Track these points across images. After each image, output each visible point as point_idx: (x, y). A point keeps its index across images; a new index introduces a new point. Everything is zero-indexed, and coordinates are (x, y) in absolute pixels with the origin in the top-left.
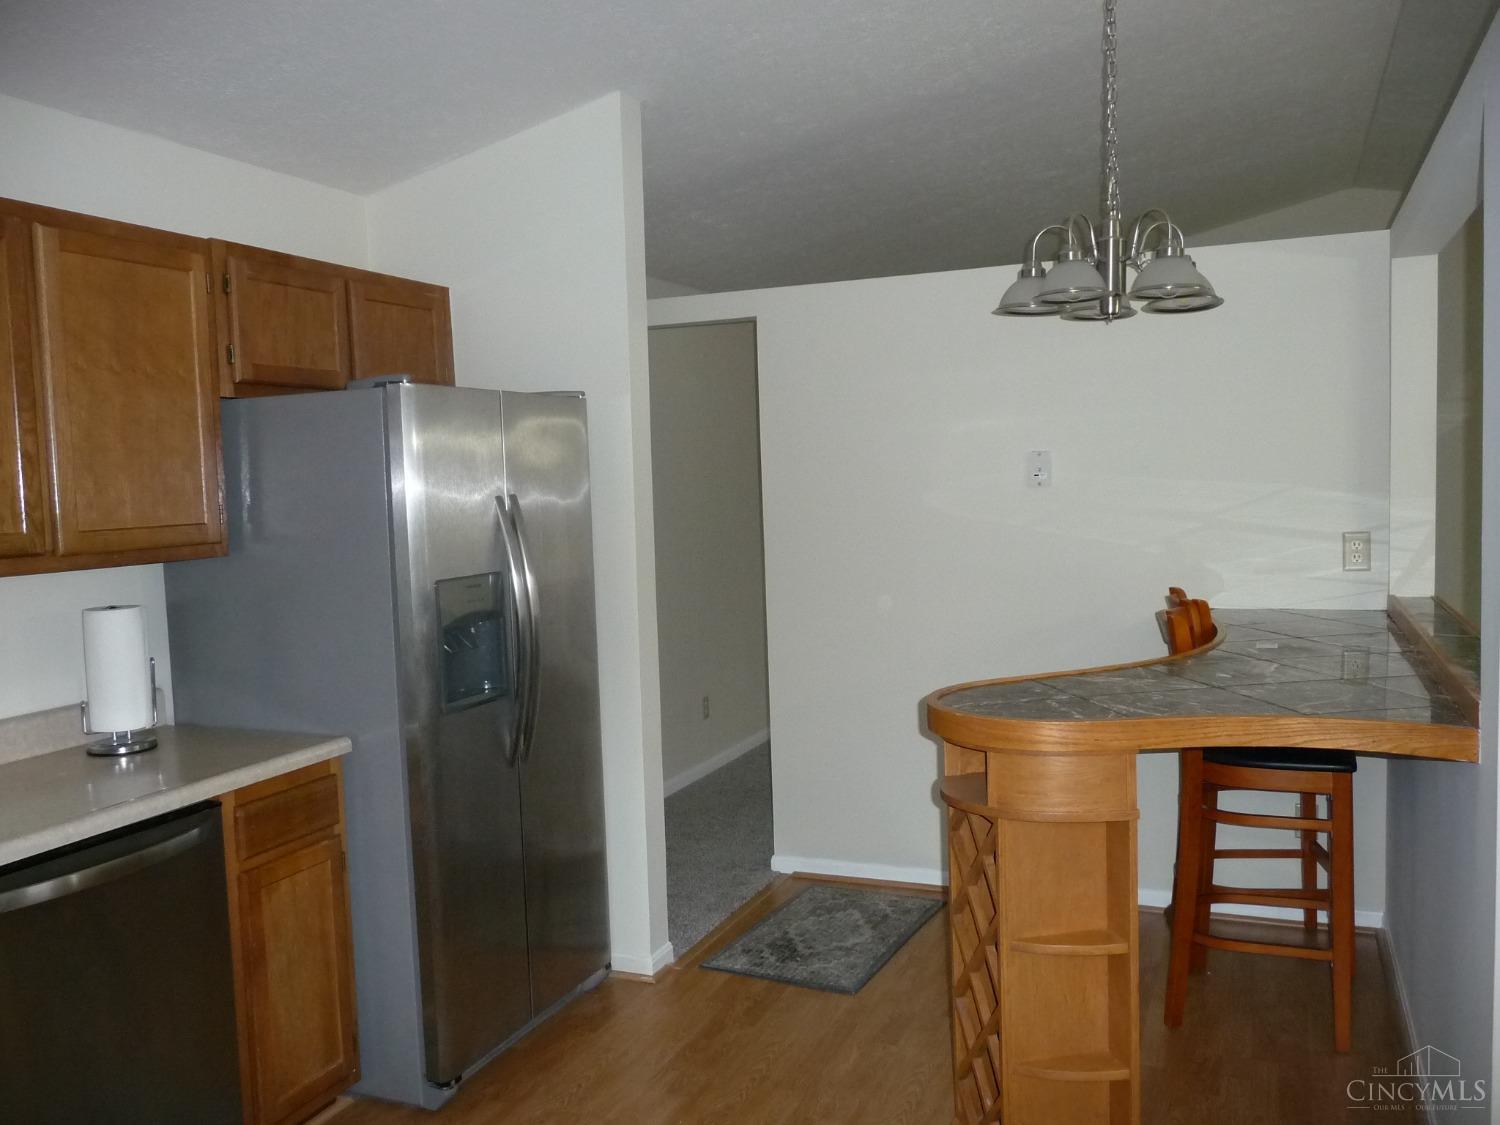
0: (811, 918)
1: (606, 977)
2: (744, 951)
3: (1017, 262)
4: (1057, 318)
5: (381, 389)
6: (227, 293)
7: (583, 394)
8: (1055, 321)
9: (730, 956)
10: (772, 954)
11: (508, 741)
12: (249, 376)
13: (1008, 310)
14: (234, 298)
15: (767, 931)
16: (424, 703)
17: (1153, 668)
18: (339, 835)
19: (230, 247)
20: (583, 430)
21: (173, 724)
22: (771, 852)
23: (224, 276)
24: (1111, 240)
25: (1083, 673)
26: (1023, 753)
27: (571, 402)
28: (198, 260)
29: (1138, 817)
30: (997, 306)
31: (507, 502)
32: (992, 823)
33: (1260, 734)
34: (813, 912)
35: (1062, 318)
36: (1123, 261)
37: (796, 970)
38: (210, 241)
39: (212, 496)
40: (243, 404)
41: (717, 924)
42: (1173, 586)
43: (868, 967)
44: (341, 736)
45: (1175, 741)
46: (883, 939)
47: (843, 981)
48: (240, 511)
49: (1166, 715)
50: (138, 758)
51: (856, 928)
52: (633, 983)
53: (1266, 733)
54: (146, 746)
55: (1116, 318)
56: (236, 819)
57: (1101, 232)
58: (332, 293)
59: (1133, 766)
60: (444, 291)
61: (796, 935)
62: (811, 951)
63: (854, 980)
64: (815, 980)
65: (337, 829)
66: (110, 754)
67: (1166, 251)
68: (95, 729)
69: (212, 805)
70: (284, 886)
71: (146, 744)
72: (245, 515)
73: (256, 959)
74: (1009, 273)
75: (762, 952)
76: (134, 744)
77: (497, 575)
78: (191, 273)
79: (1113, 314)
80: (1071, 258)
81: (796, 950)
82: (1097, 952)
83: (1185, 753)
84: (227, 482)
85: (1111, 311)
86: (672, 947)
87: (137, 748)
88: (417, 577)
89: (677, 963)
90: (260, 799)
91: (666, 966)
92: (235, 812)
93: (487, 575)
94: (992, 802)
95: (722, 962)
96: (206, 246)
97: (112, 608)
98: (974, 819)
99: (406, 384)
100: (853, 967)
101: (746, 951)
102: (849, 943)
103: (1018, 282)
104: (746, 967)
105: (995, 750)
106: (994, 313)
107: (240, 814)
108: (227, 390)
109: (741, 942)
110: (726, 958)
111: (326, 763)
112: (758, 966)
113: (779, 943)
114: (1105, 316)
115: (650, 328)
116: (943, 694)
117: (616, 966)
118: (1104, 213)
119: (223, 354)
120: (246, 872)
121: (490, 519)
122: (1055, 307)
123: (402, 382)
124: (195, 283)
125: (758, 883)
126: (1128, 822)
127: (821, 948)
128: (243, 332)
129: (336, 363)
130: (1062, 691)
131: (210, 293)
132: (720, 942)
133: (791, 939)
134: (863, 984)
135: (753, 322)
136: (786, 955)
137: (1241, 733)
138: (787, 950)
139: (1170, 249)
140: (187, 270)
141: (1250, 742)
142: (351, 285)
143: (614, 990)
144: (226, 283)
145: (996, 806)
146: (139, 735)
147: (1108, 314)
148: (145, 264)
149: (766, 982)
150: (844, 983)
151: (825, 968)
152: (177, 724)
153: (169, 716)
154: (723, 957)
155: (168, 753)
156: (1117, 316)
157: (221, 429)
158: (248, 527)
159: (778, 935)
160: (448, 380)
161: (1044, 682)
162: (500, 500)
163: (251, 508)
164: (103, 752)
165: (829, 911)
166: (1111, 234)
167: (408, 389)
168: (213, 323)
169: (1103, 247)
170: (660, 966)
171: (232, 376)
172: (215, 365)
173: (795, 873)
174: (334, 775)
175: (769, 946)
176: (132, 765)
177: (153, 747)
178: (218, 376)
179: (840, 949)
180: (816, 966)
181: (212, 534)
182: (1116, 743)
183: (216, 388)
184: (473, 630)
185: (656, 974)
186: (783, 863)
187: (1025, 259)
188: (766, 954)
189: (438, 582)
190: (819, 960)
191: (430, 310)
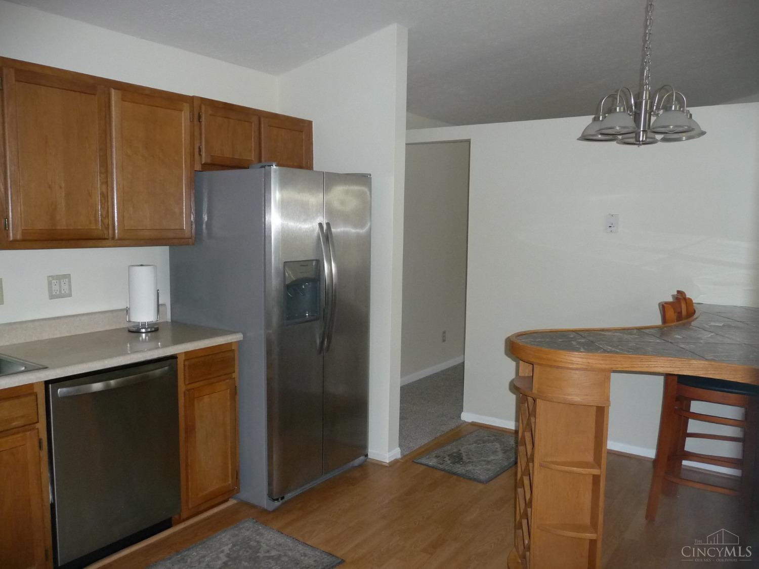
0: (474, 445)
1: (365, 461)
2: (436, 456)
3: (592, 115)
4: (614, 143)
5: (263, 169)
6: (200, 122)
7: (370, 175)
8: (614, 144)
9: (428, 458)
10: (449, 460)
11: (318, 341)
12: (209, 161)
13: (586, 138)
14: (203, 123)
15: (451, 448)
16: (275, 320)
17: (643, 330)
18: (234, 378)
19: (203, 100)
20: (368, 193)
21: (170, 321)
22: (461, 410)
23: (199, 114)
24: (644, 101)
25: (603, 330)
26: (551, 366)
27: (364, 179)
28: (186, 107)
29: (610, 405)
30: (580, 136)
31: (325, 227)
32: (535, 400)
33: (679, 368)
34: (476, 442)
35: (617, 143)
36: (649, 113)
37: (460, 469)
38: (193, 97)
39: (188, 216)
40: (207, 174)
41: (426, 442)
42: (679, 290)
43: (495, 472)
44: (238, 332)
45: (631, 367)
46: (508, 459)
47: (481, 477)
48: (202, 225)
49: (630, 353)
50: (149, 334)
51: (495, 452)
52: (378, 465)
53: (682, 367)
54: (153, 329)
55: (643, 144)
56: (184, 365)
57: (638, 97)
58: (251, 123)
59: (609, 378)
60: (310, 123)
61: (464, 452)
62: (470, 460)
63: (487, 477)
64: (467, 475)
65: (234, 375)
66: (138, 332)
67: (671, 107)
68: (133, 320)
69: (174, 357)
70: (206, 399)
71: (154, 329)
72: (204, 226)
73: (191, 430)
74: (588, 120)
75: (445, 458)
76: (148, 328)
77: (318, 261)
78: (183, 112)
79: (642, 141)
80: (618, 110)
81: (462, 459)
82: (584, 472)
83: (668, 377)
84: (196, 210)
85: (641, 139)
86: (400, 450)
87: (149, 330)
88: (275, 259)
89: (402, 458)
90: (196, 358)
91: (396, 459)
92: (184, 362)
93: (313, 260)
94: (535, 391)
95: (424, 460)
96: (191, 100)
97: (142, 265)
98: (529, 398)
99: (274, 167)
100: (488, 470)
101: (437, 457)
102: (489, 459)
103: (591, 124)
104: (435, 464)
105: (538, 364)
106: (578, 139)
107: (187, 363)
108: (198, 167)
109: (436, 452)
110: (426, 459)
111: (230, 344)
112: (441, 464)
113: (454, 455)
114: (637, 142)
115: (406, 144)
116: (520, 335)
117: (370, 456)
118: (641, 86)
119: (197, 150)
120: (189, 390)
121: (316, 234)
122: (610, 137)
123: (273, 166)
124: (184, 117)
125: (453, 425)
126: (604, 407)
127: (475, 459)
128: (207, 142)
129: (253, 156)
130: (585, 338)
131: (192, 121)
132: (426, 451)
133: (461, 454)
134: (490, 480)
135: (469, 141)
136: (457, 461)
137: (669, 366)
138: (458, 458)
139: (673, 106)
140: (181, 111)
141: (673, 371)
142: (262, 119)
143: (368, 468)
144: (199, 117)
145: (536, 392)
146: (151, 325)
147: (639, 141)
148: (161, 107)
149: (443, 472)
150: (482, 478)
151: (474, 469)
152: (173, 322)
153: (168, 318)
154: (425, 458)
155: (166, 334)
156: (645, 143)
157: (195, 185)
158: (205, 231)
159: (455, 450)
160: (309, 167)
161: (580, 333)
162: (321, 225)
163: (207, 223)
164: (135, 331)
165: (484, 442)
166: (644, 98)
167: (275, 169)
168: (192, 136)
169: (638, 105)
170: (392, 459)
171: (201, 161)
172: (192, 155)
173: (472, 422)
174: (234, 350)
175: (449, 455)
176: (147, 338)
177: (157, 330)
178: (194, 160)
179: (485, 461)
180: (470, 467)
181: (187, 234)
182: (599, 366)
183: (192, 165)
184: (303, 287)
185: (390, 463)
186: (467, 416)
187: (596, 113)
188: (447, 459)
189: (285, 263)
190: (472, 465)
191: (302, 132)
